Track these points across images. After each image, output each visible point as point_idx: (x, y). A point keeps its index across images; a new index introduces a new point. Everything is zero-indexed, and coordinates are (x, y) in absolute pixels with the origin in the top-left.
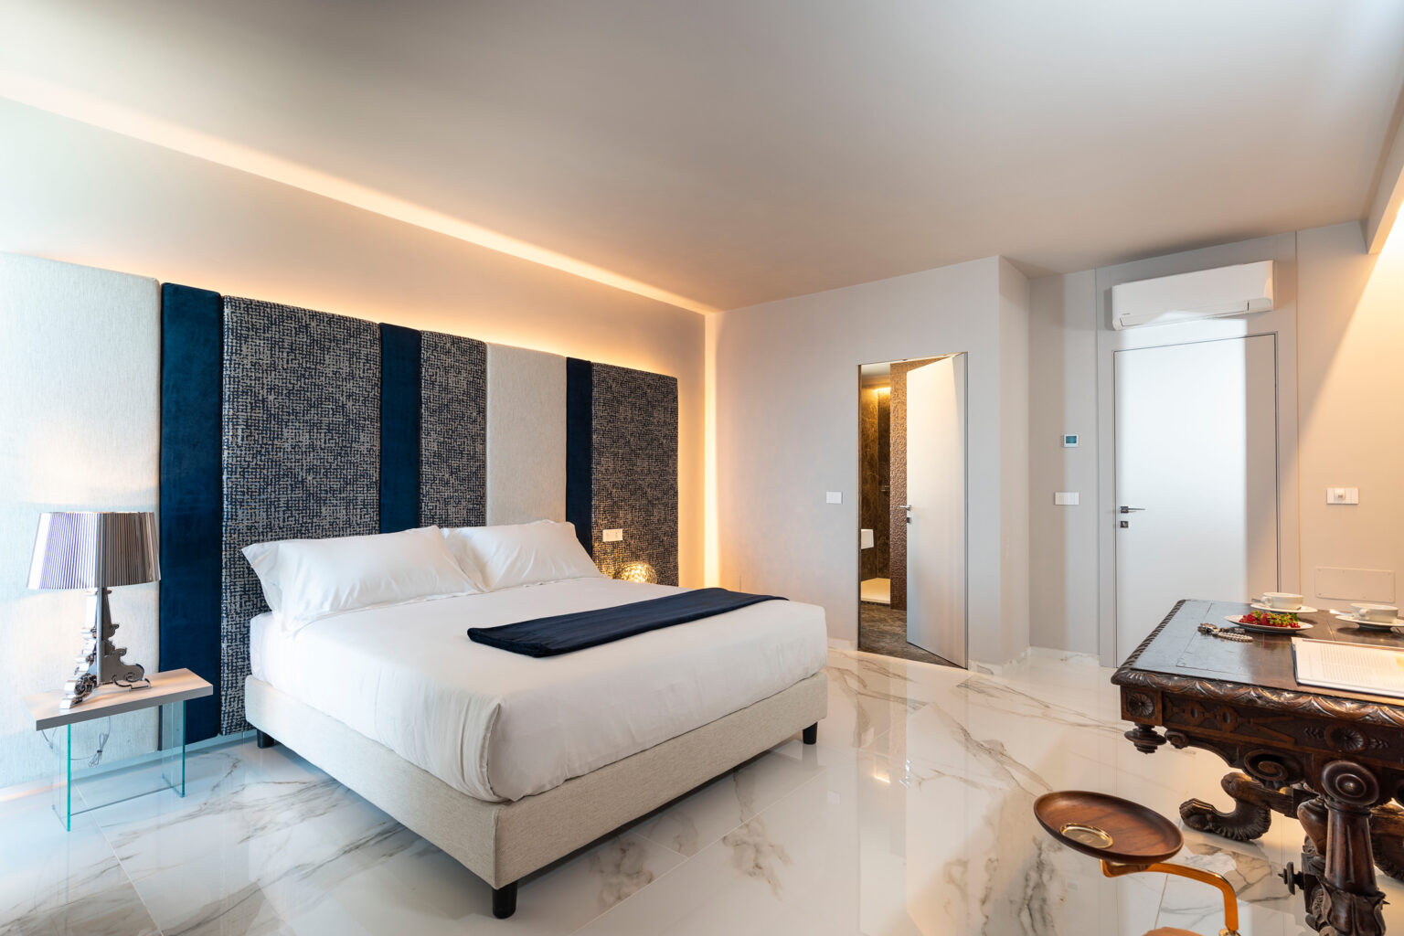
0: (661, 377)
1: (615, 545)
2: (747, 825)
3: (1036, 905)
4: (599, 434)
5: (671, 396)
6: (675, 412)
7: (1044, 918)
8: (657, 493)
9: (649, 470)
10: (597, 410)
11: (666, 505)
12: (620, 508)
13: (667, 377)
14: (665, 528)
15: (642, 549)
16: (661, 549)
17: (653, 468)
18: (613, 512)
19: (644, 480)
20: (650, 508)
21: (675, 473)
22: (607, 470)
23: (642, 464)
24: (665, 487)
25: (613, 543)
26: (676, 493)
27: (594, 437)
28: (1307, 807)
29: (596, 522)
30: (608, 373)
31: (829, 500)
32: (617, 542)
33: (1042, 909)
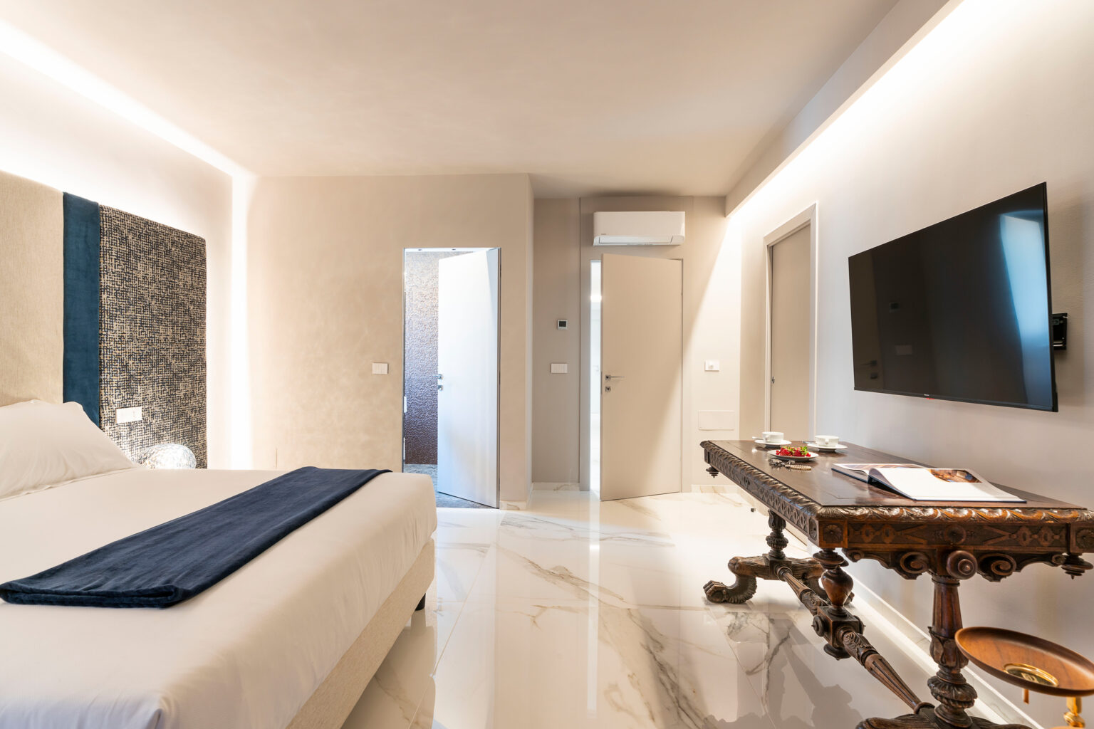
0: (187, 236)
1: (131, 426)
2: (417, 723)
3: (684, 705)
4: (110, 293)
5: (198, 258)
6: (202, 275)
7: (696, 714)
8: (184, 365)
9: (174, 338)
10: (109, 264)
11: (193, 378)
12: (139, 382)
13: (195, 237)
14: (192, 403)
15: (166, 429)
16: (188, 427)
17: (178, 337)
18: (129, 387)
19: (167, 349)
20: (176, 382)
21: (203, 342)
22: (120, 337)
23: (165, 332)
24: (192, 358)
25: (129, 424)
26: (204, 366)
27: (104, 296)
28: (826, 575)
29: (107, 400)
30: (122, 220)
31: (374, 372)
32: (135, 423)
33: (690, 707)
